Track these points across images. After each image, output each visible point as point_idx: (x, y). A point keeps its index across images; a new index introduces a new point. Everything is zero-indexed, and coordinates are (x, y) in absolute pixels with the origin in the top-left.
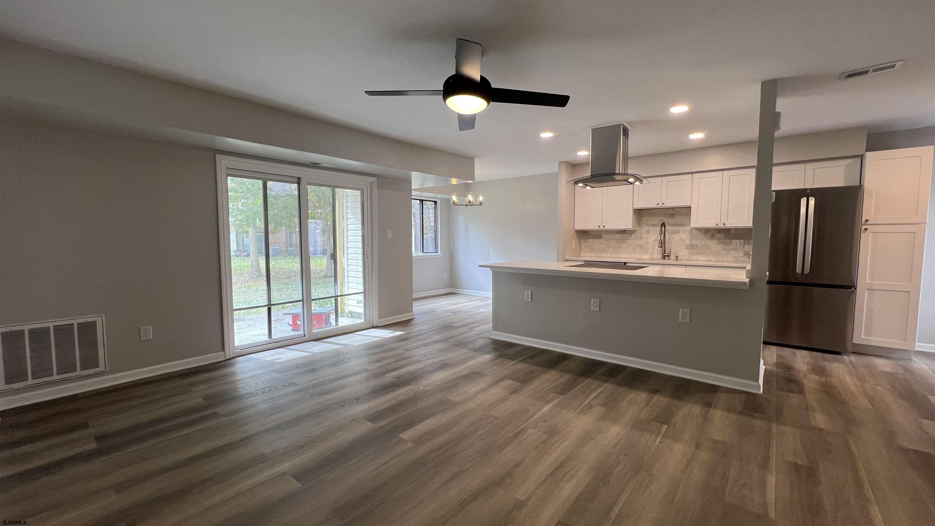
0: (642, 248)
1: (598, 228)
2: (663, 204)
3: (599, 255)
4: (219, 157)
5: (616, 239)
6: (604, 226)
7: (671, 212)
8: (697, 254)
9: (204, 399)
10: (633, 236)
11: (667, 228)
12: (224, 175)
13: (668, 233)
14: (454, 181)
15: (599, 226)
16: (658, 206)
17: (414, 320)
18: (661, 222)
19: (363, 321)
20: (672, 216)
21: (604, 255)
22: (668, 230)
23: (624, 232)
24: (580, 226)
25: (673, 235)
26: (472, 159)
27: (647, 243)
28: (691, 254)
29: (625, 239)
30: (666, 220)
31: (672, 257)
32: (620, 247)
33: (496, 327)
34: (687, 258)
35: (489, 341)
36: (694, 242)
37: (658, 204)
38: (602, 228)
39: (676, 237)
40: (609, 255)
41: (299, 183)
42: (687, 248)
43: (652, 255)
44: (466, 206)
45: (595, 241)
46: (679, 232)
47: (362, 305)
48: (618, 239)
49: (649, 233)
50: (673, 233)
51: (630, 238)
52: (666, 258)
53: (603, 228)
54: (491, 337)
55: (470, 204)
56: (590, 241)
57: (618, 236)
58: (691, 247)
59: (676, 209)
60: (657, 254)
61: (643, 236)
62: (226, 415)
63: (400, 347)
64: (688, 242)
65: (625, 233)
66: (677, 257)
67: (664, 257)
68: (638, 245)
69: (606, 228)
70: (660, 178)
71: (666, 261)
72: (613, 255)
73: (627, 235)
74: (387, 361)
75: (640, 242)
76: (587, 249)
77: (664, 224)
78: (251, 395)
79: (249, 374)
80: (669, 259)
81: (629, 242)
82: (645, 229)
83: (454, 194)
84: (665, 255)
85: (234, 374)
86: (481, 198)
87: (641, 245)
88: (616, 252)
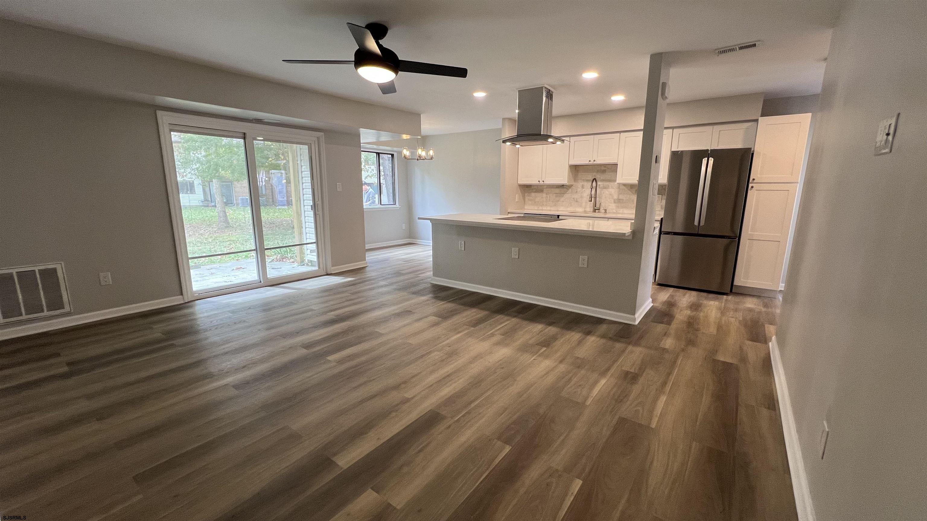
0: (577, 201)
1: (538, 183)
2: (594, 161)
3: (541, 208)
4: (159, 113)
5: (556, 193)
6: (543, 181)
7: (603, 168)
8: (623, 207)
9: (163, 334)
10: (570, 190)
11: (599, 183)
12: (167, 130)
13: (599, 188)
14: (405, 137)
15: (539, 181)
16: (590, 163)
17: (367, 268)
18: (594, 178)
19: (316, 268)
20: (604, 171)
21: (544, 208)
22: (599, 185)
23: (563, 186)
24: (523, 181)
25: (604, 189)
26: (420, 115)
27: (582, 197)
28: (618, 207)
29: (563, 193)
30: (598, 177)
31: (602, 210)
32: (558, 201)
33: (436, 273)
34: (614, 211)
35: (430, 285)
36: (621, 197)
37: (590, 161)
38: (541, 182)
39: (606, 192)
40: (549, 208)
41: (244, 138)
42: (615, 202)
43: (585, 208)
44: (418, 160)
45: (537, 194)
46: (609, 186)
47: (315, 254)
48: (557, 194)
49: (584, 188)
50: (604, 188)
51: (567, 193)
52: (597, 211)
53: (543, 183)
54: (431, 282)
55: (420, 158)
56: (533, 194)
57: (557, 191)
58: (618, 201)
59: (606, 166)
60: (589, 207)
61: (579, 190)
62: (180, 346)
63: (346, 291)
64: (616, 197)
65: (563, 188)
66: (606, 210)
67: (595, 211)
68: (574, 198)
69: (545, 183)
70: (592, 136)
71: (596, 214)
72: (552, 209)
73: (565, 189)
74: (332, 303)
75: (576, 196)
76: (530, 202)
77: (596, 180)
78: (206, 330)
79: (206, 314)
80: (599, 212)
81: (567, 196)
82: (580, 184)
83: (405, 148)
84: (595, 208)
85: (192, 314)
86: (431, 153)
87: (577, 199)
88: (555, 205)
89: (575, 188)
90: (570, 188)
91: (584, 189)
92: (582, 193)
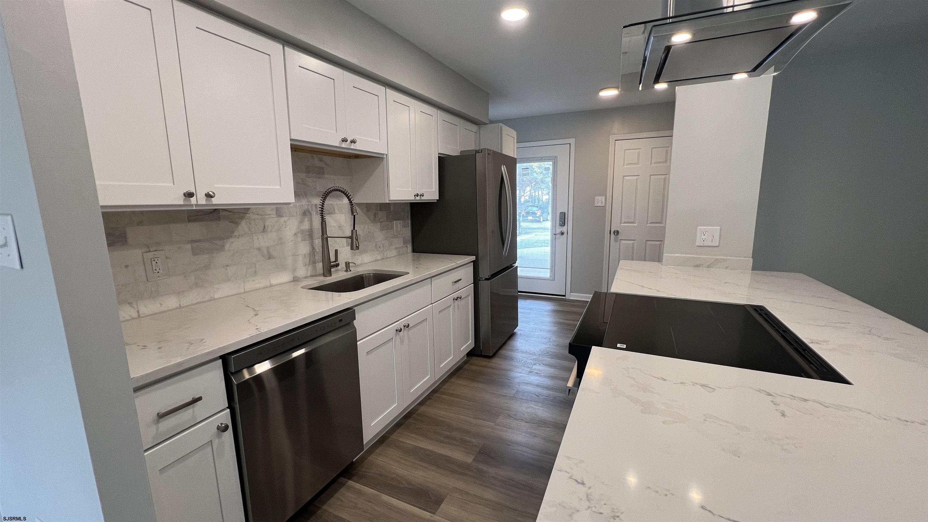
0: (270, 257)
1: (184, 200)
10: (244, 225)
15: (189, 195)
16: (344, 145)
27: (281, 241)
31: (343, 266)
32: (207, 267)
37: (344, 141)
38: (200, 200)
43: (294, 270)
49: (282, 216)
51: (236, 233)
52: (333, 271)
53: (204, 200)
61: (268, 223)
65: (219, 219)
66: (349, 265)
67: (328, 270)
68: (259, 249)
69: (215, 201)
80: (336, 272)
84: (330, 264)
87: (269, 252)
88: (197, 285)
89: (256, 217)
90: (242, 218)
91: (283, 219)
92: (279, 230)
